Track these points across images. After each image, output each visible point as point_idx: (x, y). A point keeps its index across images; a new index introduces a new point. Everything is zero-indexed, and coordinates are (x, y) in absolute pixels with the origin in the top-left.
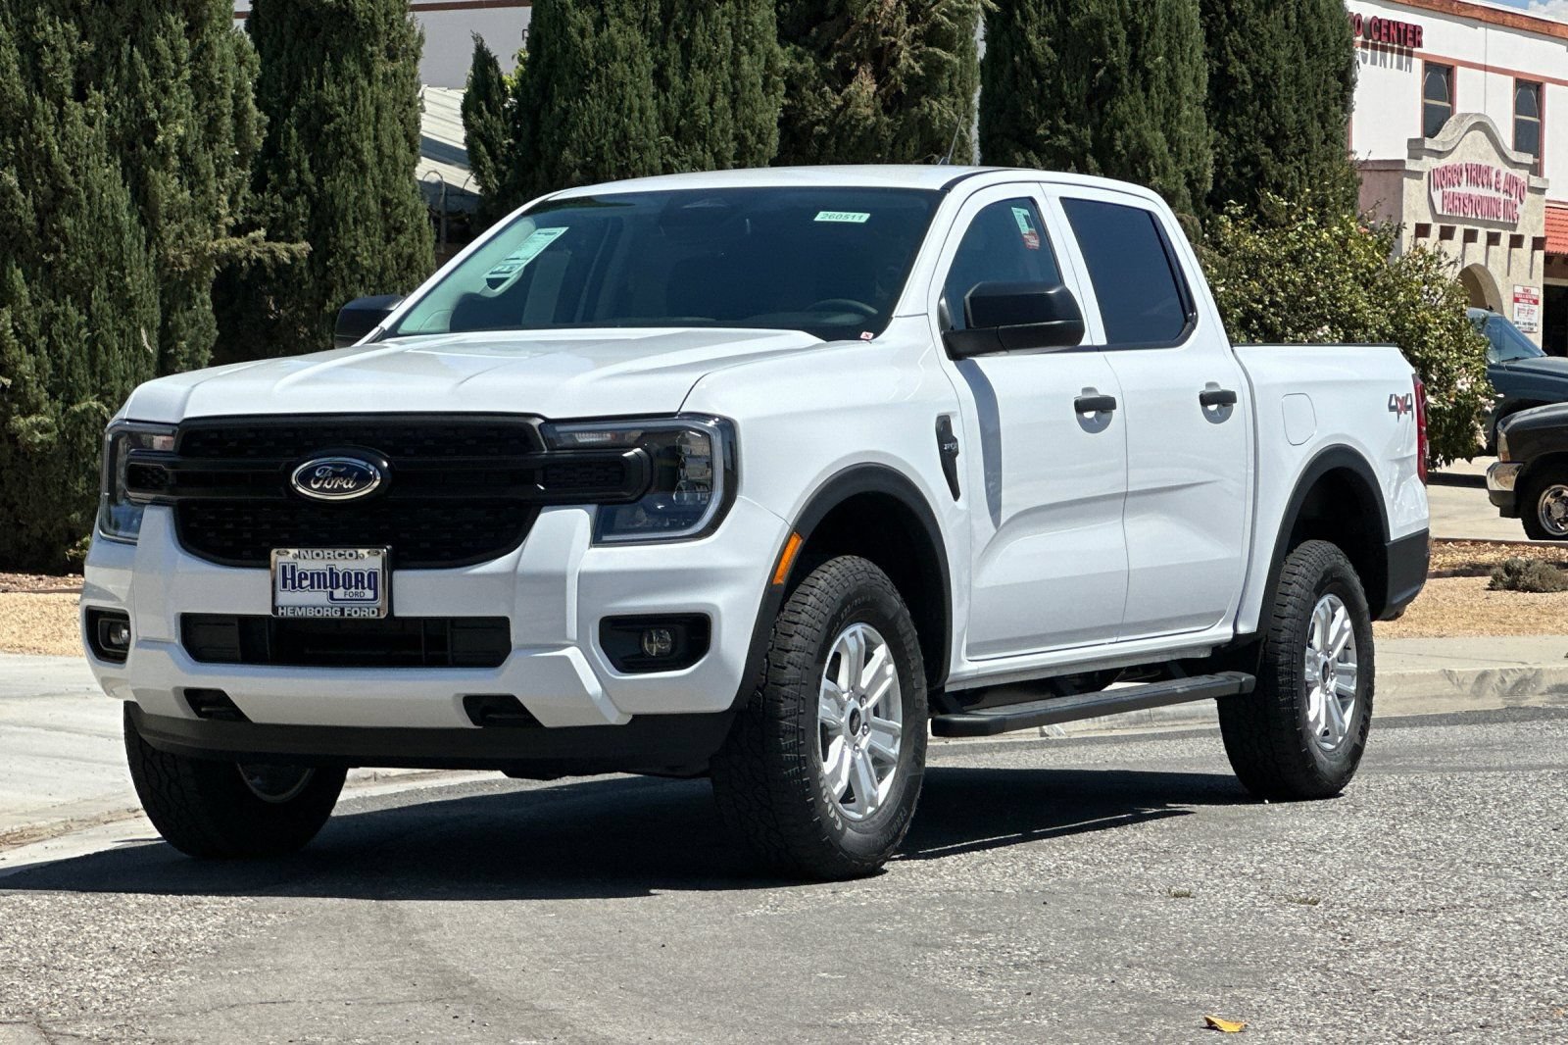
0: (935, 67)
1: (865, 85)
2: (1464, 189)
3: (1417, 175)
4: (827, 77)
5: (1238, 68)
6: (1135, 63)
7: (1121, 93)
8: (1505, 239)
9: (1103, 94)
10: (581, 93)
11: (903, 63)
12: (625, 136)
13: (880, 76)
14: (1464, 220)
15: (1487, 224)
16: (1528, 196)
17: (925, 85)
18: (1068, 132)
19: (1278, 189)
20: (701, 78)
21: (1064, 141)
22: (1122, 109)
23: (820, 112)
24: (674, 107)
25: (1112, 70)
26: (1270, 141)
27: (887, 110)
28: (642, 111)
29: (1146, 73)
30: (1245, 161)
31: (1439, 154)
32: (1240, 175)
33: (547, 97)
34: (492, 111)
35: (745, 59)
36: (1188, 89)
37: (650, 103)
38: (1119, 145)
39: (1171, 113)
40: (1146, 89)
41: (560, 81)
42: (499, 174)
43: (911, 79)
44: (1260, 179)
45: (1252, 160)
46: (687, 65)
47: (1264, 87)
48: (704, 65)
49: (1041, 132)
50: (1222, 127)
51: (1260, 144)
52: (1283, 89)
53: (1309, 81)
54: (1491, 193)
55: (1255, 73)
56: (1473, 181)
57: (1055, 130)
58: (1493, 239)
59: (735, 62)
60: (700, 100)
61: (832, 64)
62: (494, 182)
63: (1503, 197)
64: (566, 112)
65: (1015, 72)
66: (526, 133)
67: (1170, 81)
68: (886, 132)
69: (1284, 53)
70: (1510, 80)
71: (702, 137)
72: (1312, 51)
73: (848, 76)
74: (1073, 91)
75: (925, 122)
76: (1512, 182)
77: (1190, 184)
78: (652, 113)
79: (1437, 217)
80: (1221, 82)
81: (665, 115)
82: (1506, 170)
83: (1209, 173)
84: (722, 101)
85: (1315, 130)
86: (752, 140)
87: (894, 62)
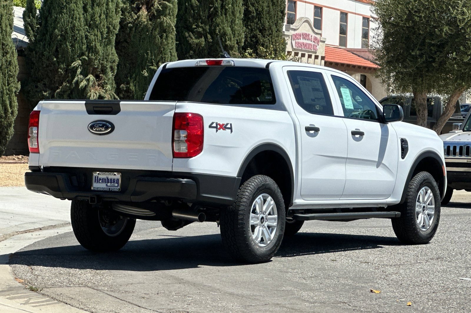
0: (165, 7)
1: (144, 12)
2: (302, 41)
3: (288, 36)
4: (133, 9)
5: (252, 9)
6: (223, 7)
7: (218, 16)
8: (313, 57)
9: (212, 16)
10: (61, 13)
11: (156, 6)
12: (74, 26)
13: (148, 9)
14: (301, 50)
15: (308, 52)
16: (320, 43)
17: (161, 13)
18: (202, 27)
19: (263, 45)
20: (97, 9)
21: (200, 30)
22: (219, 20)
23: (130, 20)
24: (89, 18)
25: (216, 8)
26: (261, 31)
27: (150, 20)
28: (79, 19)
29: (226, 10)
30: (253, 37)
31: (295, 30)
32: (252, 41)
33: (50, 13)
34: (34, 17)
35: (110, 4)
36: (238, 15)
37: (82, 16)
38: (217, 31)
39: (233, 22)
40: (226, 14)
41: (54, 8)
42: (35, 36)
43: (158, 11)
44: (257, 42)
45: (255, 36)
46: (93, 5)
47: (259, 14)
48: (99, 5)
49: (194, 27)
50: (246, 26)
51: (258, 31)
52: (265, 15)
53: (272, 13)
54: (309, 42)
55: (257, 10)
56: (304, 38)
57: (198, 26)
58: (310, 56)
59: (107, 4)
60: (97, 16)
61: (135, 5)
62: (33, 39)
63: (313, 43)
64: (56, 18)
65: (186, 8)
66: (43, 23)
67: (233, 12)
68: (149, 26)
69: (266, 4)
70: (313, 6)
71: (97, 27)
72: (273, 4)
73: (139, 9)
74: (204, 15)
75: (161, 23)
76: (316, 39)
77: (237, 43)
78: (82, 20)
79: (294, 49)
80: (247, 13)
81: (86, 20)
82: (314, 35)
83: (243, 40)
84: (103, 16)
85: (274, 28)
86: (112, 28)
87: (153, 5)
